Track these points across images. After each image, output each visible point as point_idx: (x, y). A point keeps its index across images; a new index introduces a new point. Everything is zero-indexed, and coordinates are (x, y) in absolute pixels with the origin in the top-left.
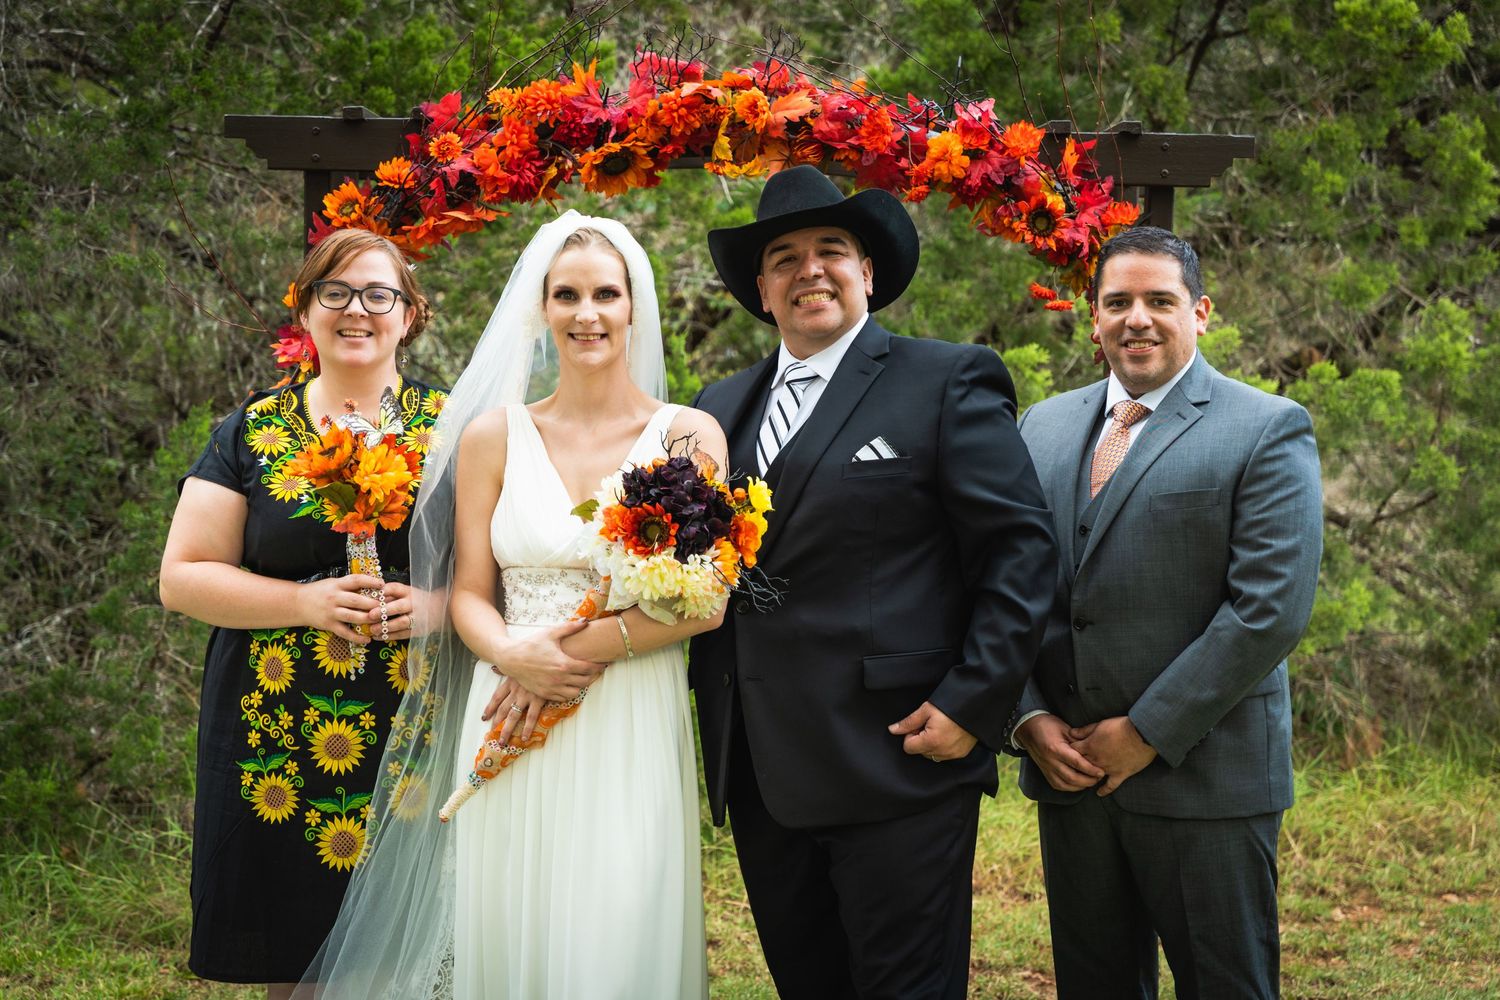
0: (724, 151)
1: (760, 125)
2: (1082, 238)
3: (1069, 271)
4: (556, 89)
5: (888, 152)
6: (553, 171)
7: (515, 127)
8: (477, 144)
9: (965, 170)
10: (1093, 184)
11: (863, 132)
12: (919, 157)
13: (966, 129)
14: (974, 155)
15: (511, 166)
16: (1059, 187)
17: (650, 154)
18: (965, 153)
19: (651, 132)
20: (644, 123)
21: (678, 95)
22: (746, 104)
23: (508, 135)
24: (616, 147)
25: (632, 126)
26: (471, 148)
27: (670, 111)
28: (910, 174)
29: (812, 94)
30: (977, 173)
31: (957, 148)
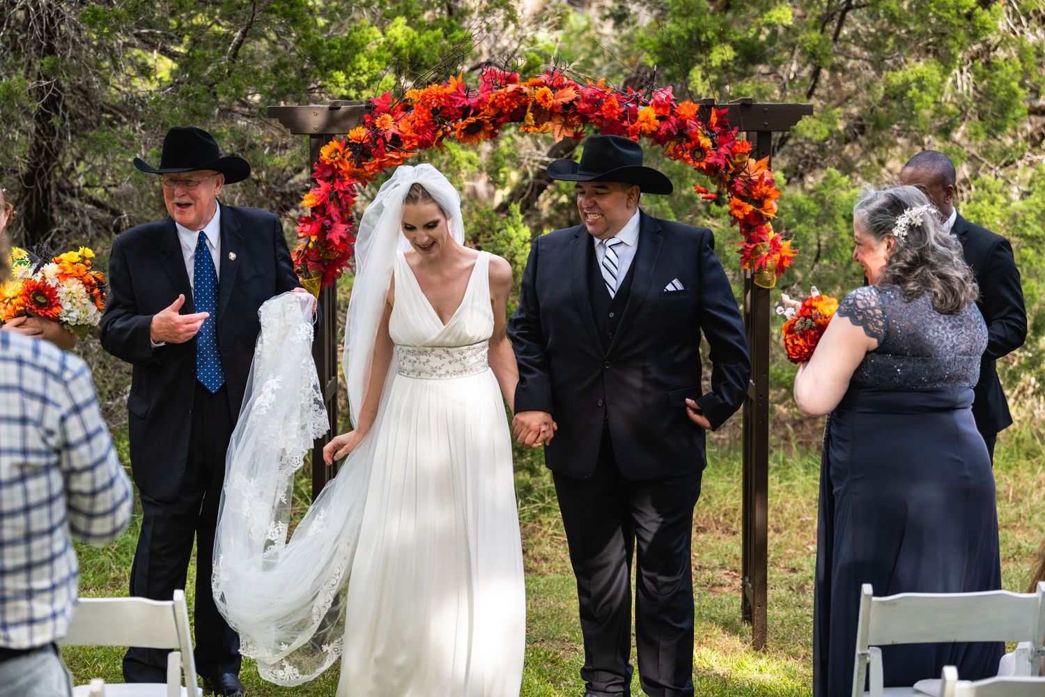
0: (530, 120)
1: (548, 106)
2: (721, 162)
3: (715, 179)
4: (442, 90)
5: (617, 118)
6: (440, 133)
7: (420, 110)
8: (401, 119)
9: (658, 127)
10: (727, 131)
11: (603, 109)
12: (633, 121)
13: (657, 105)
14: (661, 118)
15: (417, 130)
16: (708, 133)
17: (491, 123)
18: (657, 118)
19: (492, 111)
20: (488, 106)
21: (506, 91)
22: (541, 95)
23: (417, 114)
24: (473, 119)
25: (481, 108)
26: (397, 121)
27: (501, 100)
28: (629, 129)
29: (576, 89)
30: (664, 127)
31: (653, 115)
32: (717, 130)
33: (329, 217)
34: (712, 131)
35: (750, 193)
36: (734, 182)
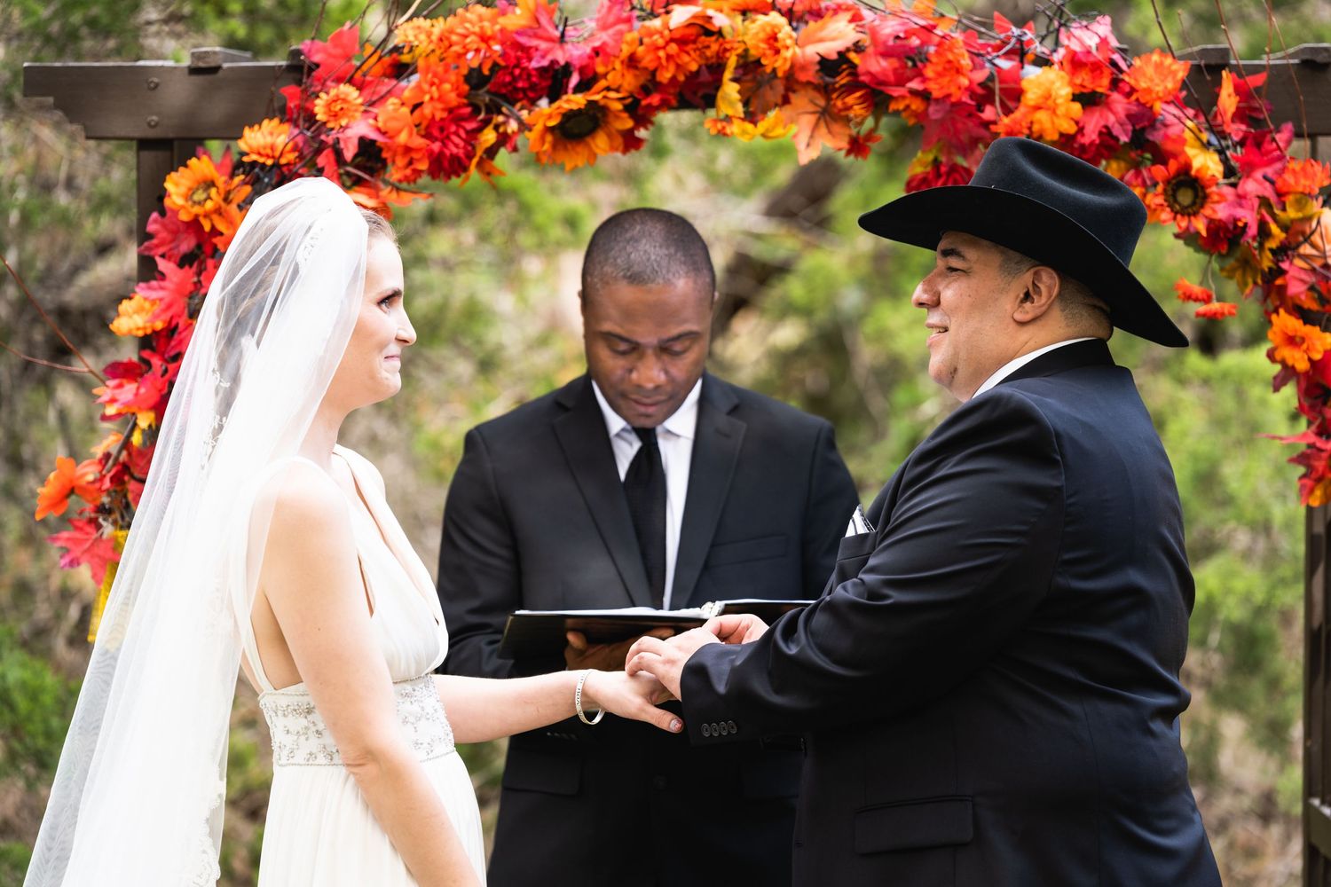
0: (731, 104)
1: (782, 66)
2: (1248, 217)
3: (1231, 262)
4: (493, 21)
5: (966, 99)
6: (489, 136)
7: (435, 75)
8: (383, 99)
9: (1077, 123)
10: (1264, 135)
11: (929, 72)
12: (1010, 104)
13: (1076, 63)
14: (1088, 99)
15: (430, 130)
16: (1214, 140)
17: (627, 108)
18: (1075, 98)
19: (629, 77)
20: (618, 65)
21: (666, 26)
22: (762, 35)
23: (426, 87)
24: (579, 100)
25: (600, 69)
26: (372, 104)
28: (1000, 129)
29: (856, 18)
30: (1093, 126)
31: (1063, 91)
32: (1237, 130)
34: (1222, 135)
36: (1283, 273)
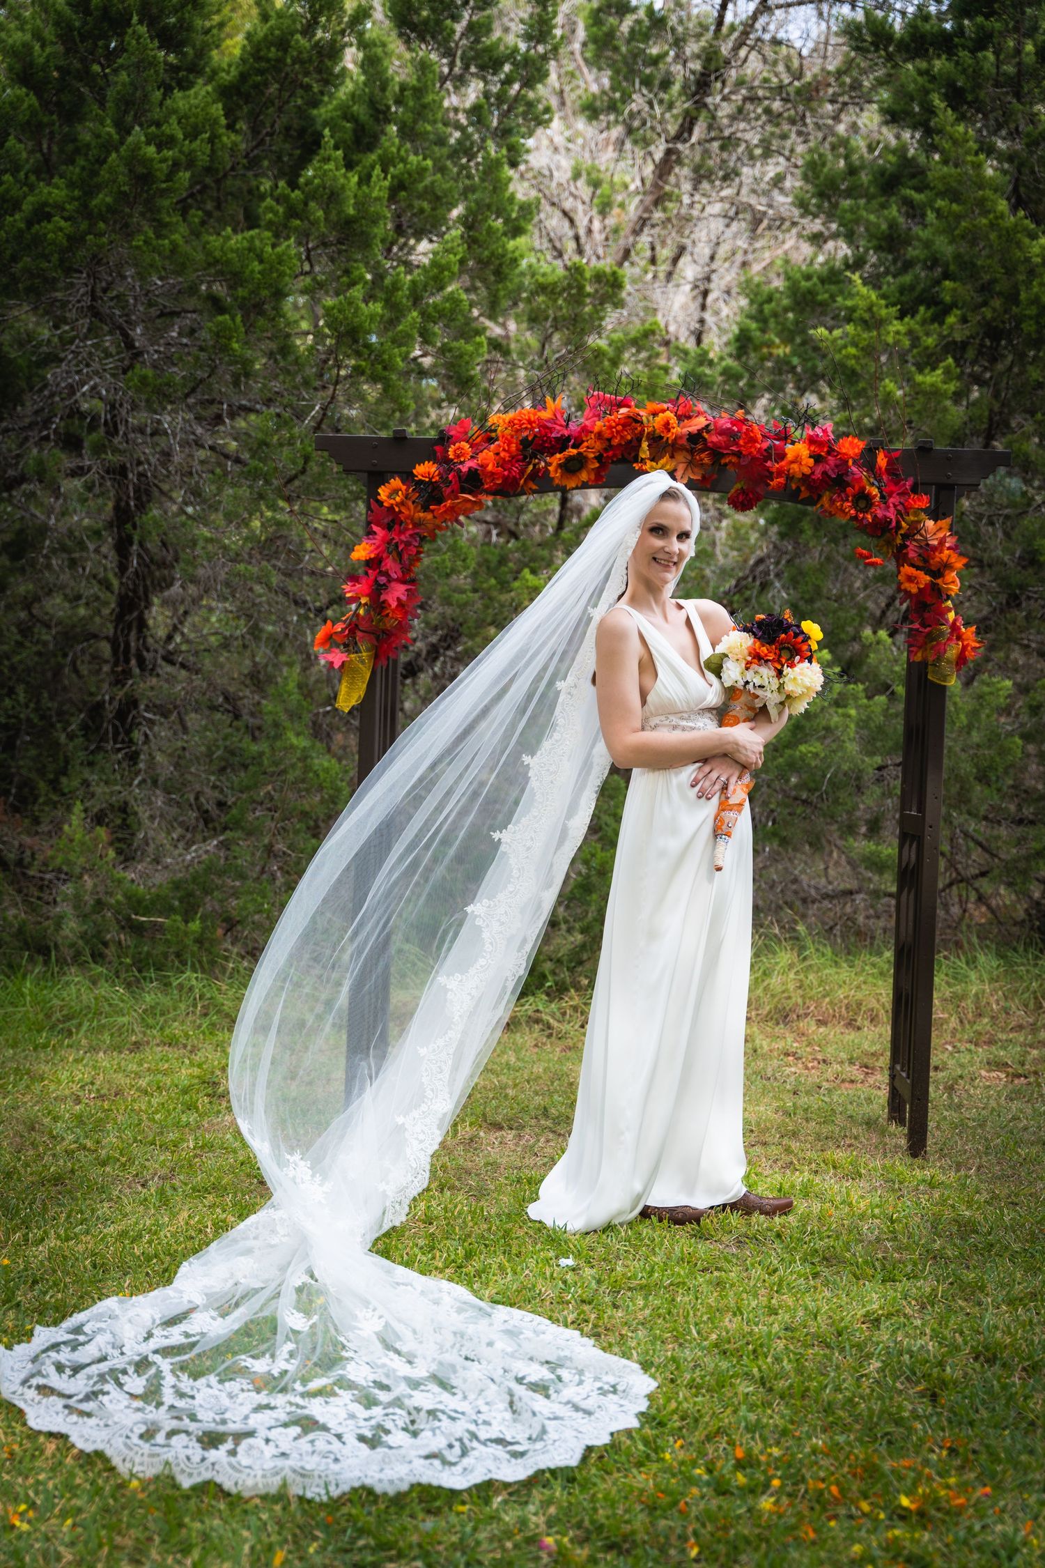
1: (671, 436)
2: (891, 514)
4: (535, 414)
5: (759, 456)
6: (531, 469)
7: (507, 440)
8: (481, 451)
9: (811, 468)
10: (899, 482)
11: (742, 442)
12: (780, 460)
13: (812, 441)
14: (818, 459)
15: (503, 465)
16: (876, 481)
17: (597, 458)
18: (811, 456)
19: (598, 443)
20: (593, 436)
21: (617, 417)
22: (662, 423)
23: (502, 444)
24: (575, 451)
25: (585, 438)
26: (477, 453)
27: (610, 427)
28: (774, 469)
30: (820, 469)
31: (806, 454)
32: (886, 478)
33: (386, 574)
34: (881, 479)
35: (926, 561)
36: (907, 546)
